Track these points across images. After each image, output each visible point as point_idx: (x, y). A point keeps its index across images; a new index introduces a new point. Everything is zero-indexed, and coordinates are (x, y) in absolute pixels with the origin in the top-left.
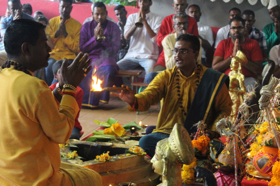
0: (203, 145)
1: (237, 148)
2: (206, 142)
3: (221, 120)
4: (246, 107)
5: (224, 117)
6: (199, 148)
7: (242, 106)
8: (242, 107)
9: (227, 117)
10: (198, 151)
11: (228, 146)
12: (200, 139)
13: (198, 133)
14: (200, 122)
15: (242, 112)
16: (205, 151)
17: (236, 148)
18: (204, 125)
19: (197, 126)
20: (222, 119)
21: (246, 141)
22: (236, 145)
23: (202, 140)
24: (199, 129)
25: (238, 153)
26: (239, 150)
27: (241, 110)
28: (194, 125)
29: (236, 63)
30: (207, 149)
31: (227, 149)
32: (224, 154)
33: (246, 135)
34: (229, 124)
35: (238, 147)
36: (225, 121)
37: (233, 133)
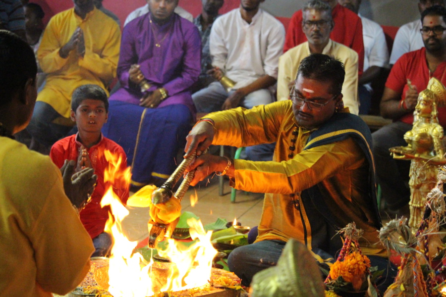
0: (355, 273)
1: (421, 278)
2: (360, 267)
3: (388, 224)
4: (441, 195)
5: (394, 218)
6: (347, 277)
7: (431, 193)
8: (432, 195)
9: (400, 218)
10: (345, 284)
11: (402, 274)
12: (349, 260)
13: (346, 248)
14: (349, 225)
15: (432, 206)
16: (360, 283)
17: (417, 278)
18: (358, 231)
19: (344, 233)
20: (391, 222)
21: (441, 260)
22: (418, 272)
23: (354, 261)
24: (348, 240)
25: (422, 288)
26: (424, 282)
27: (430, 202)
28: (339, 232)
29: (427, 103)
30: (363, 279)
31: (401, 279)
32: (394, 289)
33: (441, 249)
34: (405, 231)
35: (423, 277)
36: (396, 224)
37: (412, 249)
